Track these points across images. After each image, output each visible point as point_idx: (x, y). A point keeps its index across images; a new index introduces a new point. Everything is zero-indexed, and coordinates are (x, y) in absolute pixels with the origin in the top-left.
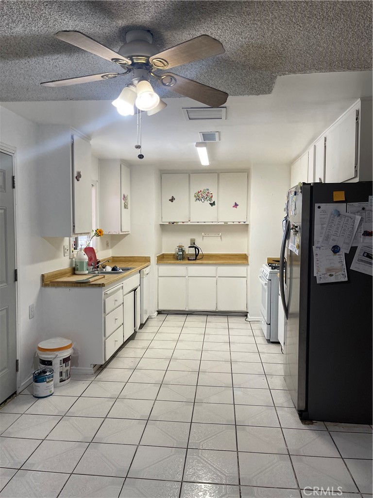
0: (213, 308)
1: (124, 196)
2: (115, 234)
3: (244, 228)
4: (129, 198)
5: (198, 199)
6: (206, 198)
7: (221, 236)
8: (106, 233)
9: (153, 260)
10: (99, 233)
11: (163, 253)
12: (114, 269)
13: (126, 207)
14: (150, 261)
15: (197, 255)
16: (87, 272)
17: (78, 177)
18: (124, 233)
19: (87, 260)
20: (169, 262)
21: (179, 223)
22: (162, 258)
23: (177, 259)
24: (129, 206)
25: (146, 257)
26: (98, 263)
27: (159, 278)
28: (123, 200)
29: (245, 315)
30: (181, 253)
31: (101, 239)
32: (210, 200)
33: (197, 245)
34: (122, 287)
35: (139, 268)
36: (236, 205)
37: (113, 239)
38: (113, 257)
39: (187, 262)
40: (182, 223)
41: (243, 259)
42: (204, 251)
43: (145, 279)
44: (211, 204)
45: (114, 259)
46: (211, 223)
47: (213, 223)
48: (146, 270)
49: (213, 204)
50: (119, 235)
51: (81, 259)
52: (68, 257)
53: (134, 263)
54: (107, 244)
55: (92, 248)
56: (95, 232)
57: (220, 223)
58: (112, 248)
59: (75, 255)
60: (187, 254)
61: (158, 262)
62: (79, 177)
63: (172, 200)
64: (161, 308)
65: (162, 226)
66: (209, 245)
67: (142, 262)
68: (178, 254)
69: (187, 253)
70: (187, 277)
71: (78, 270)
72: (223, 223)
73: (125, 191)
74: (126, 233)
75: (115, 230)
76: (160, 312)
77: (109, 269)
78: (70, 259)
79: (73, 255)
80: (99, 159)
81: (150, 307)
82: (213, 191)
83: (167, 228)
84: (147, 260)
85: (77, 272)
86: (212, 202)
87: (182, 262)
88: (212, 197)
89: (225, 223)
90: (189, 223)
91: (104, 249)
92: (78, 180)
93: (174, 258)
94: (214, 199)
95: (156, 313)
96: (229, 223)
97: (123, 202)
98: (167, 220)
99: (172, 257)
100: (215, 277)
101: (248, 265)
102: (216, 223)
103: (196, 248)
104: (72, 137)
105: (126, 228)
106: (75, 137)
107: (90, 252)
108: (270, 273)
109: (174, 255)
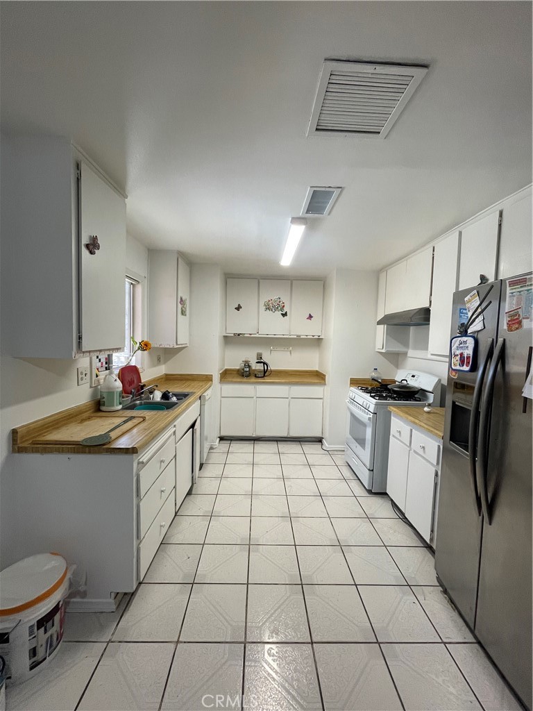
0: (285, 434)
1: (181, 298)
2: (168, 347)
3: (317, 342)
4: (188, 303)
5: (268, 308)
6: (277, 308)
7: (290, 351)
8: (156, 346)
9: (216, 378)
10: (144, 346)
11: (226, 367)
12: (165, 396)
13: (183, 313)
14: (212, 381)
15: (265, 372)
16: (120, 407)
17: (91, 247)
18: (180, 346)
19: (121, 389)
20: (235, 380)
21: (246, 335)
22: (226, 375)
23: (243, 376)
24: (188, 312)
25: (207, 375)
26: (143, 387)
27: (223, 399)
28: (179, 304)
29: (319, 440)
30: (248, 369)
31: (150, 353)
32: (282, 310)
33: (265, 359)
34: (174, 432)
35: (198, 394)
36: (310, 317)
37: (167, 354)
38: (166, 375)
39: (253, 380)
40: (249, 335)
41: (318, 377)
42: (272, 367)
43: (206, 407)
44: (282, 314)
45: (168, 378)
46: (282, 336)
47: (285, 336)
48: (208, 394)
49: (284, 315)
50: (173, 349)
51: (109, 388)
52: (89, 384)
53: (193, 384)
54: (159, 359)
55: (135, 367)
56: (138, 344)
57: (292, 337)
58: (165, 363)
59: (102, 381)
60: (255, 370)
61: (221, 380)
62: (93, 246)
63: (238, 308)
64: (224, 434)
65: (225, 337)
66: (278, 360)
67: (203, 381)
68: (243, 369)
69: (253, 368)
70: (255, 397)
71: (104, 405)
72: (295, 337)
73: (183, 293)
74: (183, 346)
75: (169, 343)
76: (222, 439)
77: (157, 396)
78: (91, 387)
79: (98, 381)
80: (149, 250)
81: (211, 431)
82: (285, 299)
83: (232, 340)
84: (208, 379)
85: (103, 408)
86: (284, 313)
87: (245, 380)
88: (284, 306)
89: (297, 336)
90: (257, 335)
91: (154, 366)
92: (92, 253)
93: (238, 374)
94: (286, 309)
95: (218, 439)
96: (302, 337)
97: (180, 306)
98: (231, 331)
99: (235, 372)
100: (287, 398)
101: (325, 384)
102: (287, 337)
103: (264, 363)
104: (78, 166)
105: (183, 340)
106: (83, 167)
107: (129, 373)
108: (376, 404)
109: (238, 370)
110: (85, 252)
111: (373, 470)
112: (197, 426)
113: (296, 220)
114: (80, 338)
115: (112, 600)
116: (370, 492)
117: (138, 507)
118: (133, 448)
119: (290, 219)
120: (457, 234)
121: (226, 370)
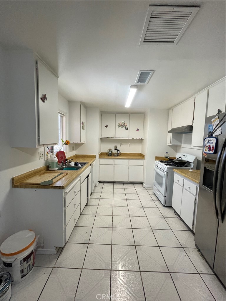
0: (127, 180)
1: (82, 122)
2: (77, 143)
3: (141, 141)
4: (85, 124)
5: (119, 126)
6: (124, 126)
7: (129, 145)
8: (72, 143)
9: (97, 156)
10: (67, 143)
11: (101, 152)
12: (76, 164)
13: (83, 128)
14: (95, 157)
15: (118, 154)
16: (57, 168)
18: (82, 143)
19: (57, 161)
20: (105, 157)
21: (110, 138)
22: (102, 155)
23: (109, 155)
24: (85, 128)
25: (93, 155)
26: (66, 160)
27: (100, 165)
28: (81, 125)
29: (142, 183)
30: (111, 153)
31: (69, 146)
32: (125, 127)
33: (118, 148)
34: (80, 179)
35: (90, 163)
36: (138, 130)
37: (76, 146)
38: (76, 155)
39: (113, 157)
40: (111, 138)
41: (141, 156)
42: (121, 152)
43: (93, 169)
45: (77, 156)
46: (126, 138)
47: (127, 139)
48: (94, 163)
49: (127, 129)
50: (79, 144)
51: (52, 161)
52: (44, 159)
53: (88, 159)
54: (73, 149)
55: (63, 151)
56: (64, 142)
58: (76, 150)
61: (99, 157)
62: (44, 99)
63: (107, 126)
64: (100, 180)
65: (101, 139)
66: (124, 149)
67: (92, 158)
68: (109, 153)
69: (113, 152)
70: (114, 165)
71: (50, 168)
72: (131, 139)
73: (83, 120)
74: (83, 143)
75: (77, 141)
76: (100, 182)
77: (73, 164)
78: (45, 160)
79: (48, 157)
80: (68, 101)
81: (95, 179)
82: (127, 122)
83: (104, 140)
84: (94, 157)
85: (50, 169)
86: (126, 128)
87: (110, 157)
88: (126, 125)
89: (132, 138)
90: (115, 138)
91: (71, 151)
92: (43, 102)
94: (127, 127)
95: (98, 182)
96: (134, 139)
97: (82, 125)
98: (104, 136)
99: (105, 154)
100: (128, 165)
101: (144, 159)
102: (128, 139)
103: (118, 150)
104: (37, 63)
105: (83, 140)
106: (39, 63)
107: (61, 154)
108: (168, 168)
109: (107, 153)
110: (40, 101)
111: (166, 197)
112: (90, 177)
113: (133, 86)
114: (39, 139)
115: (54, 250)
116: (164, 206)
117: (65, 211)
118: (62, 186)
119: (130, 86)
120: (207, 91)
121: (101, 153)
